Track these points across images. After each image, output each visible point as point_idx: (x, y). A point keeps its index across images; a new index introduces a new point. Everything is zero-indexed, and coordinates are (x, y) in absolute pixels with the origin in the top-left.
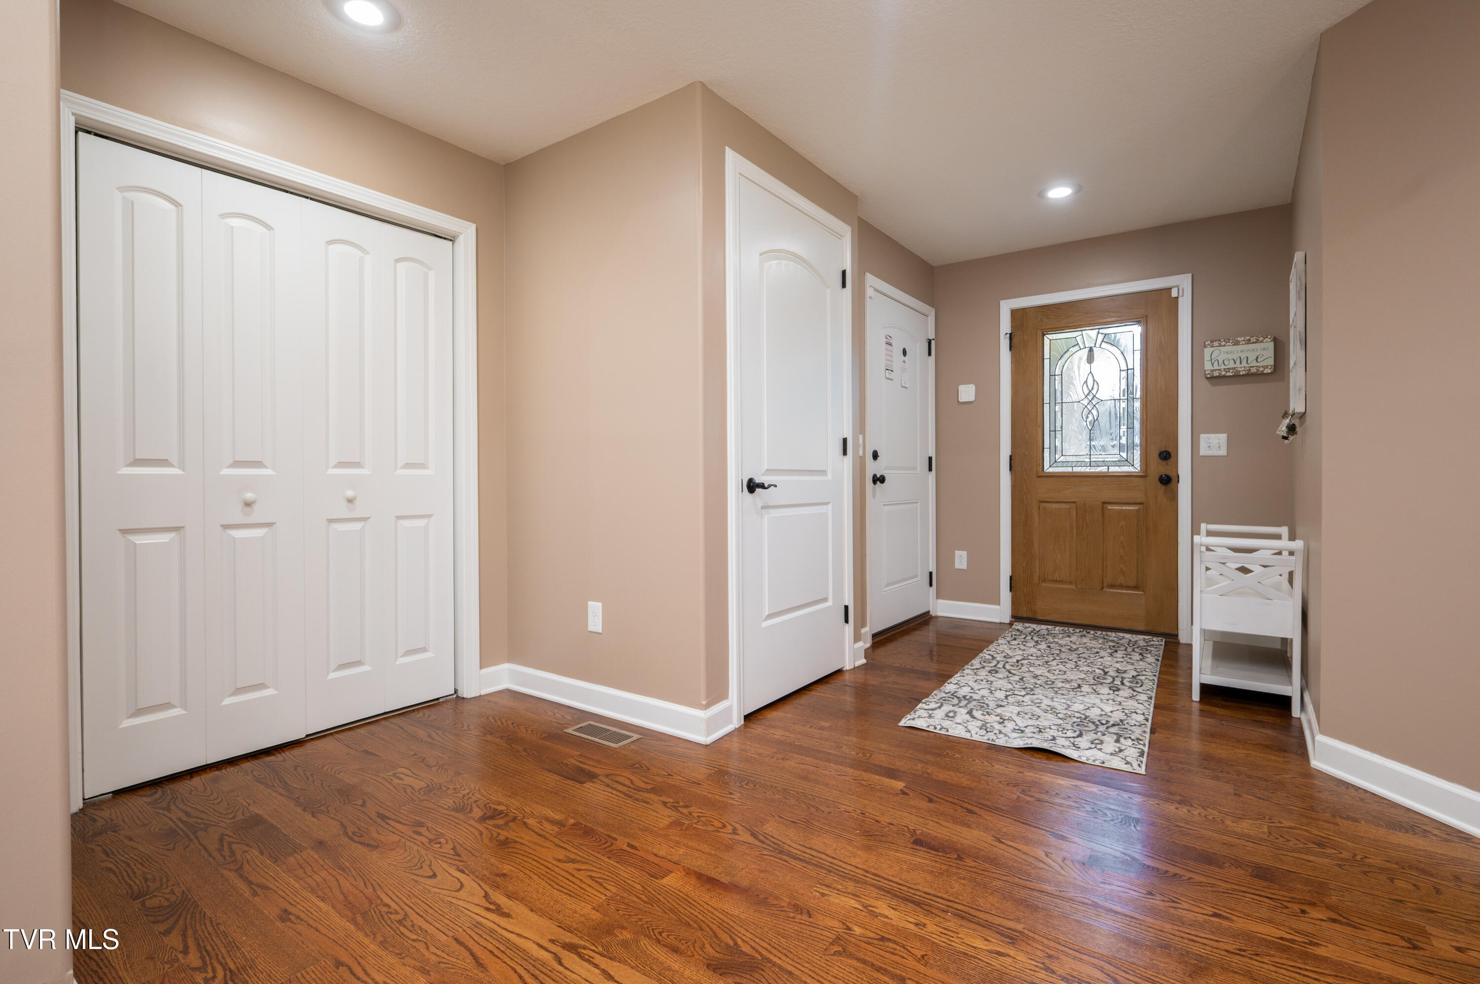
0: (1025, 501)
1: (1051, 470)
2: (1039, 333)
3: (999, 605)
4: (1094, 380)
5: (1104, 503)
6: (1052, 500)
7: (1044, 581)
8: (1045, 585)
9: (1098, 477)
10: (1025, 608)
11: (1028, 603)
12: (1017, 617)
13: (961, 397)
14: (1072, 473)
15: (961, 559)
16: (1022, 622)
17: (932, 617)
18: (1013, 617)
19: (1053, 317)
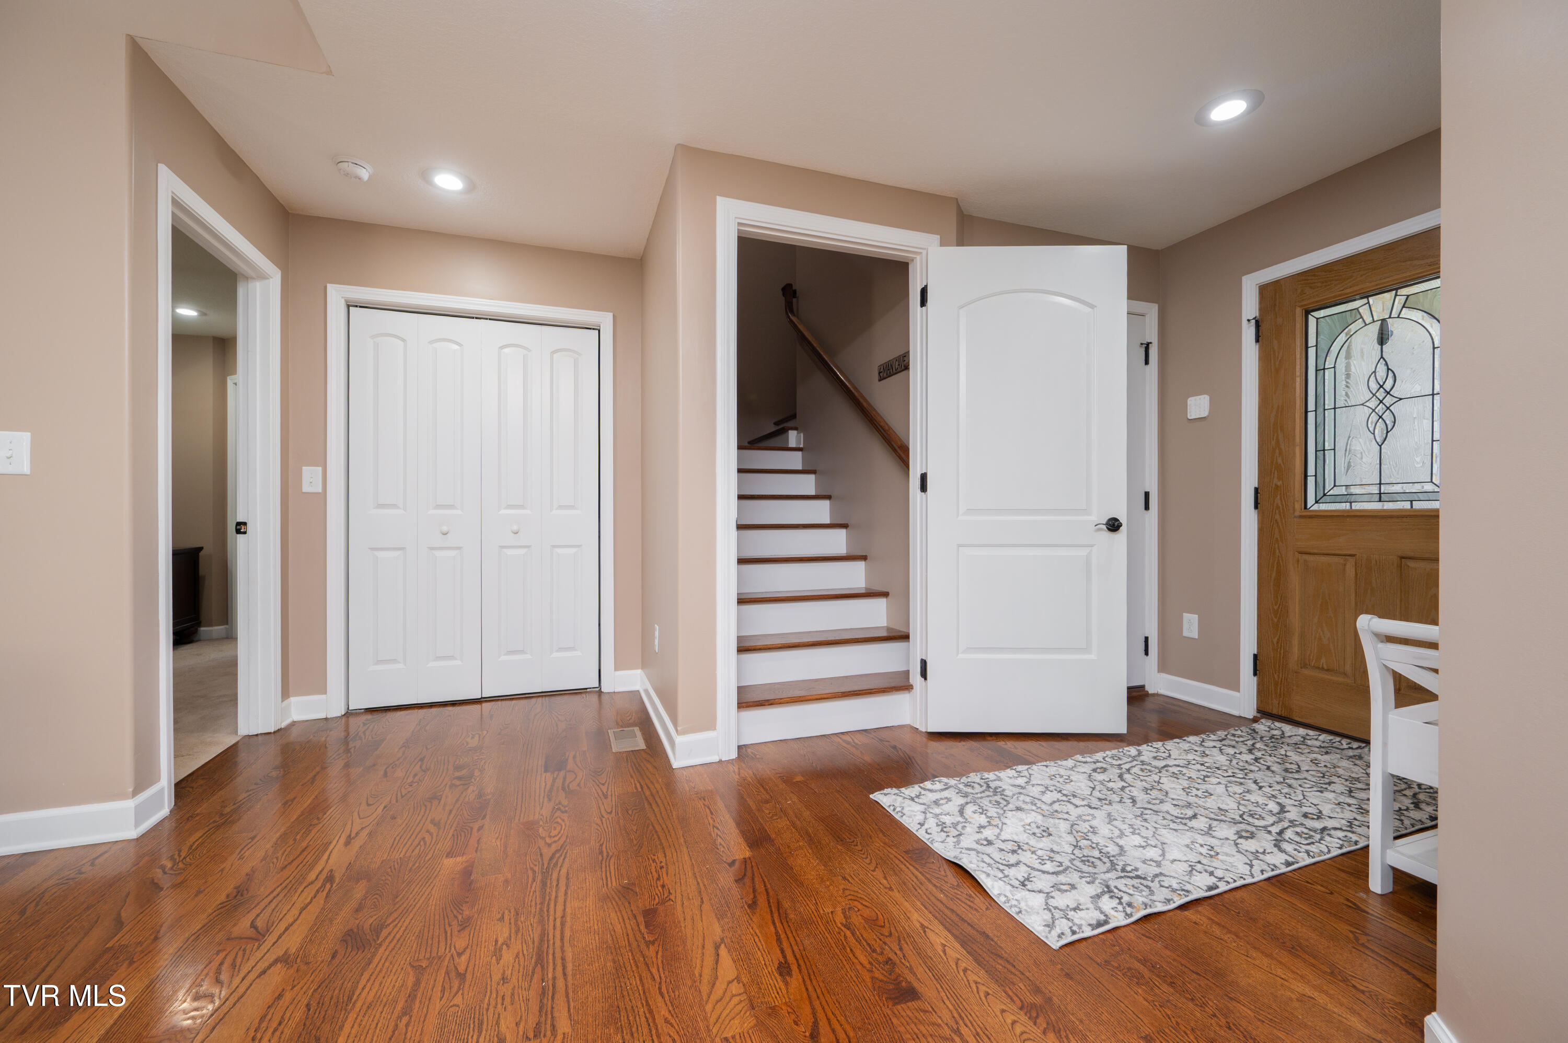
0: (1277, 551)
1: (1316, 507)
2: (1299, 312)
3: (1239, 692)
4: (1388, 369)
5: (1402, 558)
6: (1316, 551)
7: (1305, 666)
8: (1306, 672)
9: (1391, 517)
10: (1275, 702)
11: (1280, 695)
12: (1264, 713)
13: (1190, 412)
14: (1351, 510)
15: (1191, 625)
16: (1273, 720)
17: (1147, 695)
18: (1259, 711)
19: (1319, 285)
